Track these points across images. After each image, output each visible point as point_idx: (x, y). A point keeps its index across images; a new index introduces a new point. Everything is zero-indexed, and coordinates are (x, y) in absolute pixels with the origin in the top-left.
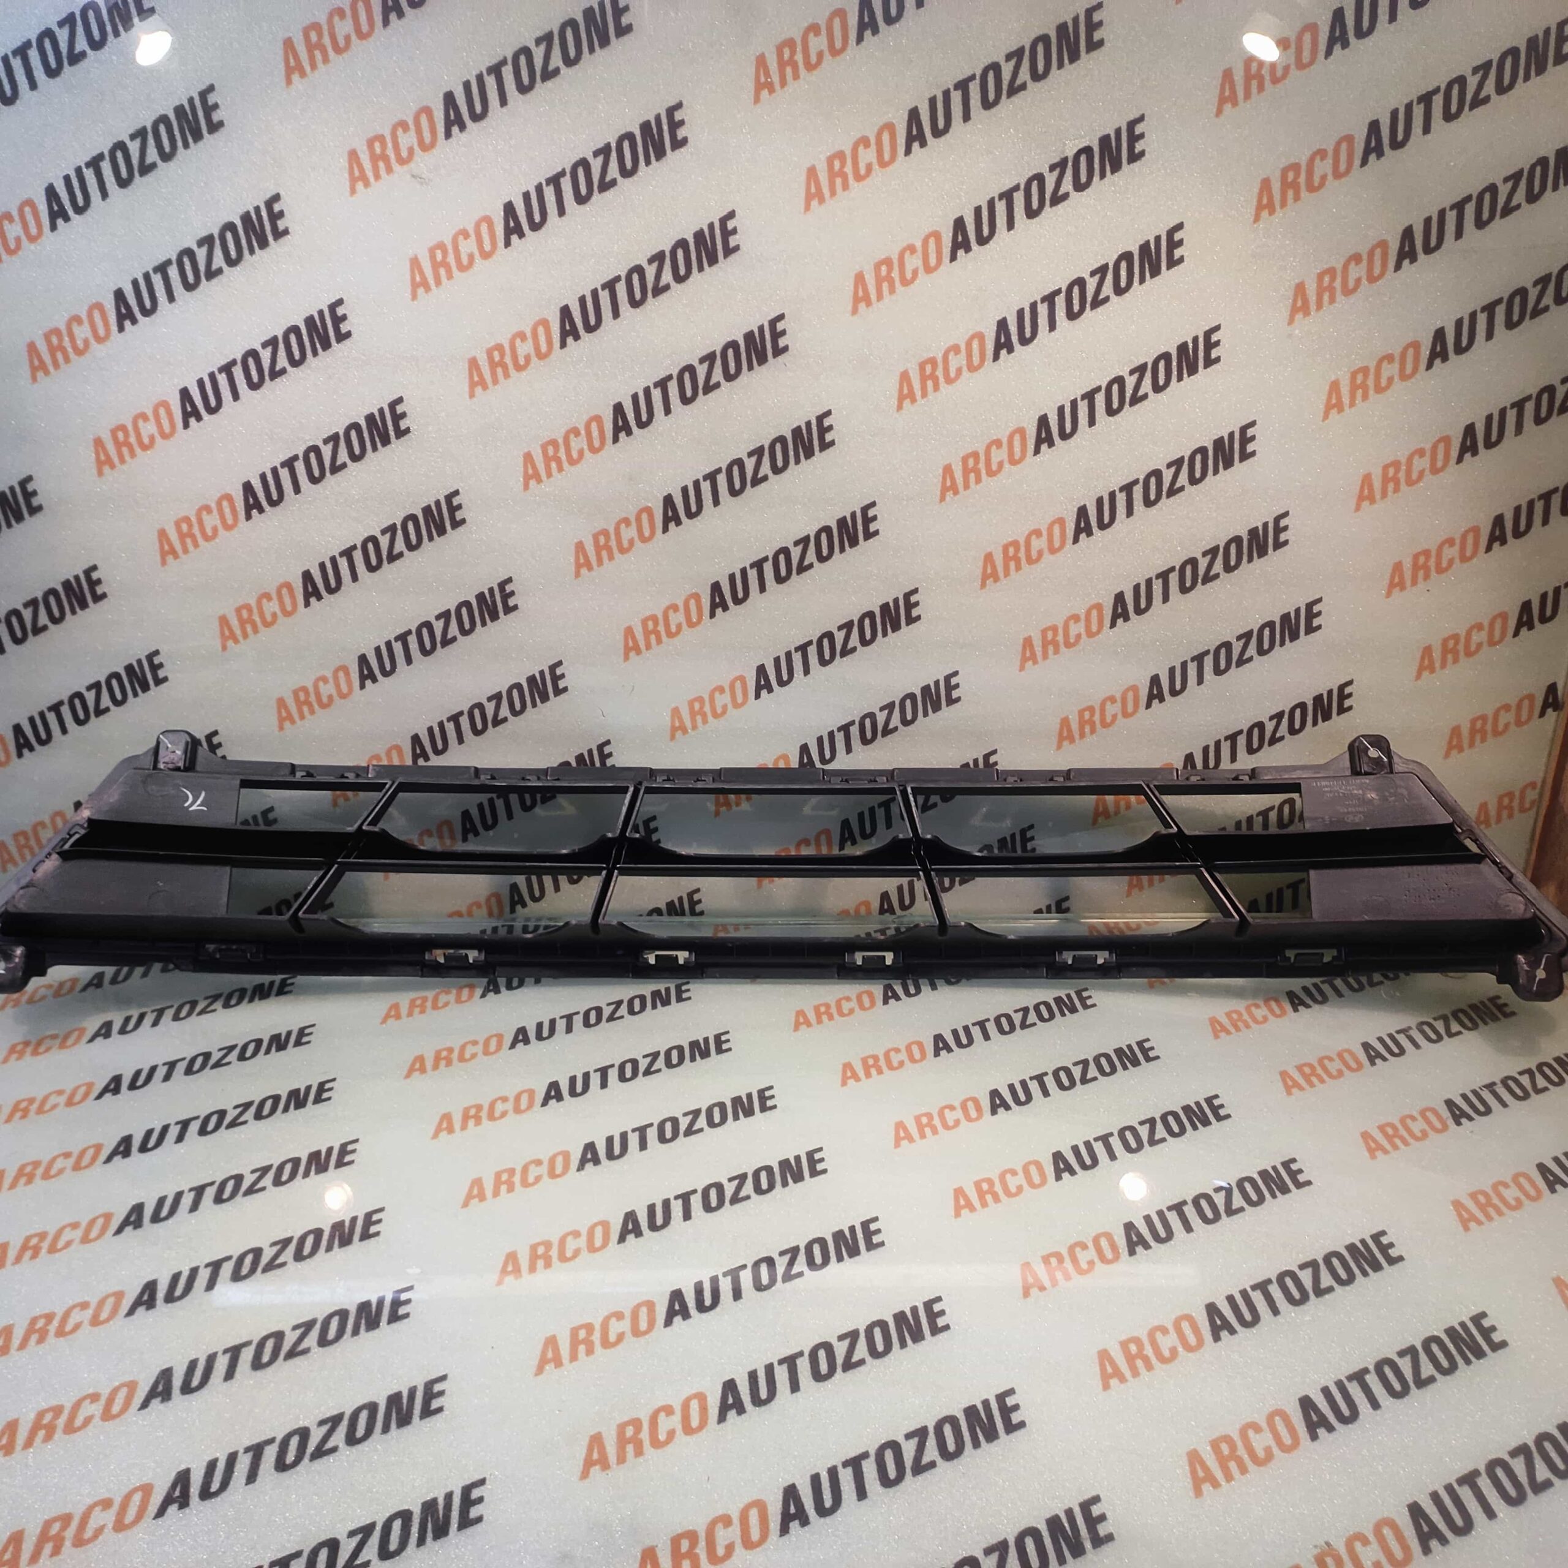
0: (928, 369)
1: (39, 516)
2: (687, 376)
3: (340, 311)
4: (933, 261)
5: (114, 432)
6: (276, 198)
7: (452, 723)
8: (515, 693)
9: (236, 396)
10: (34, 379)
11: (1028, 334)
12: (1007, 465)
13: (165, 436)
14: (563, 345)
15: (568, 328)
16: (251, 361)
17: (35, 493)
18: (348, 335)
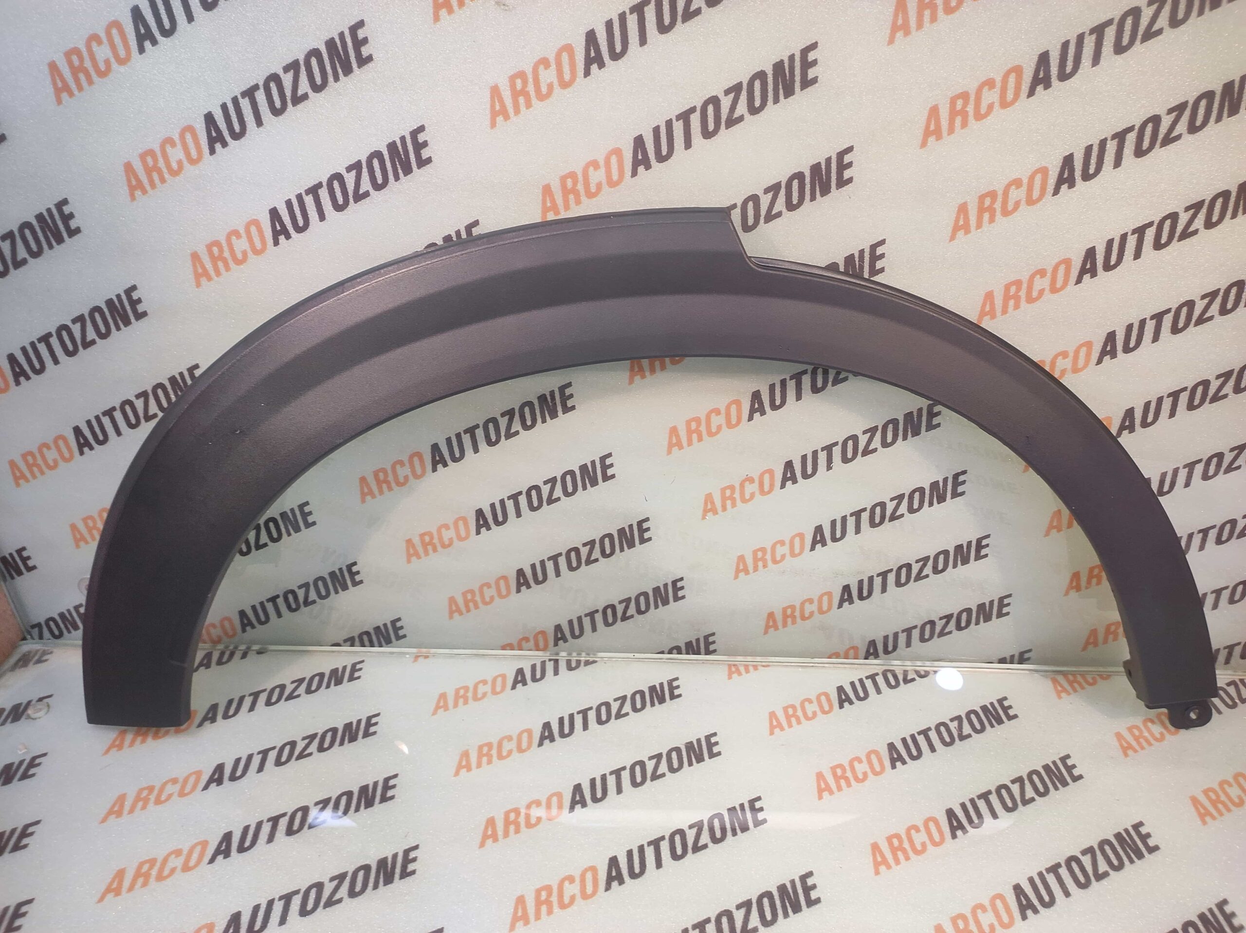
0: (987, 202)
1: (143, 322)
2: (750, 204)
3: (421, 138)
4: (1010, 96)
5: (209, 247)
6: (361, 24)
7: (512, 500)
8: (568, 478)
9: (322, 217)
10: (133, 197)
11: (1091, 171)
12: (1047, 291)
13: (257, 252)
14: (634, 173)
15: (640, 157)
16: (336, 184)
17: (139, 301)
18: (429, 160)
